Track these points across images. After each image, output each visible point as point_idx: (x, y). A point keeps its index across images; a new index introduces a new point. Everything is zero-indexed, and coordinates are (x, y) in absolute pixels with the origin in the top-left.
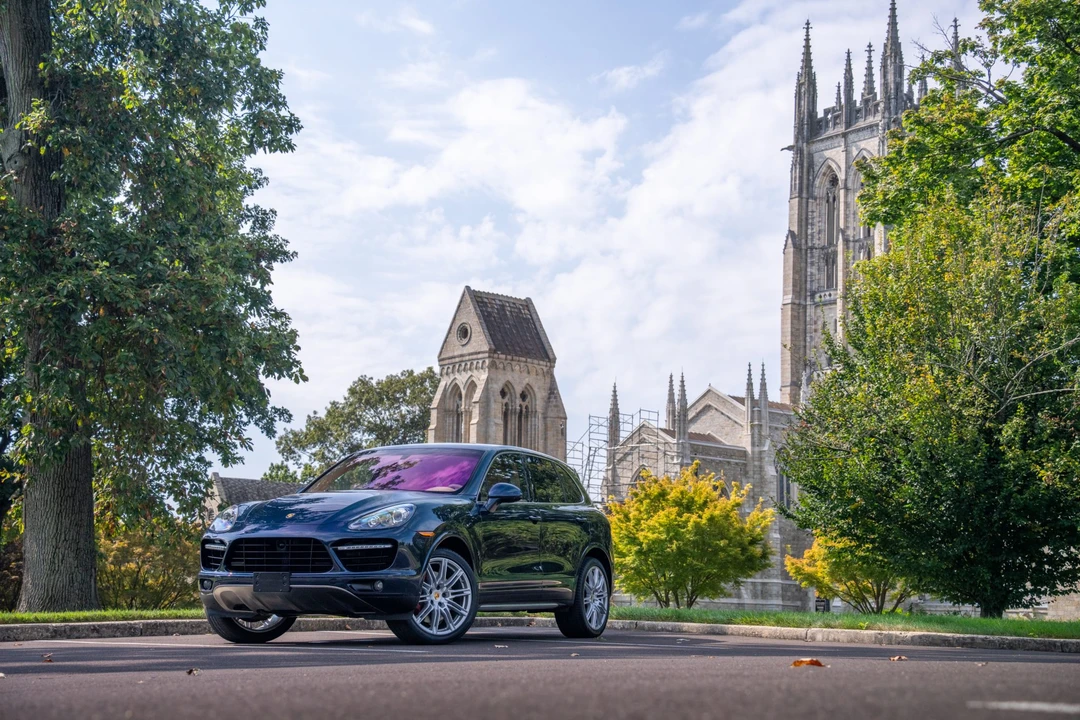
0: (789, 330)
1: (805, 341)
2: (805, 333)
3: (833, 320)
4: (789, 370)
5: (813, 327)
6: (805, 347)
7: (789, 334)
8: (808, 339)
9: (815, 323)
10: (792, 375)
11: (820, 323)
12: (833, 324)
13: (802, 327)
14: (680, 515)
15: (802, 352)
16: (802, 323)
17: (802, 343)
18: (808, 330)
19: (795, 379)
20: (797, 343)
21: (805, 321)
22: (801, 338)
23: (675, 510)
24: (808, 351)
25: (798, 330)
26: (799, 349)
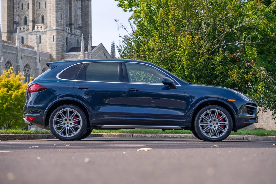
0: (6, 6)
1: (14, 12)
2: (14, 8)
3: (27, 3)
4: (6, 25)
5: (17, 6)
6: (14, 15)
7: (6, 8)
8: (15, 11)
9: (19, 4)
10: (8, 27)
11: (21, 4)
12: (27, 5)
13: (12, 5)
14: (8, 91)
15: (12, 16)
16: (12, 3)
17: (12, 13)
18: (15, 7)
19: (9, 30)
20: (10, 13)
21: (14, 3)
22: (12, 10)
23: (6, 89)
24: (15, 17)
25: (10, 6)
26: (11, 15)
